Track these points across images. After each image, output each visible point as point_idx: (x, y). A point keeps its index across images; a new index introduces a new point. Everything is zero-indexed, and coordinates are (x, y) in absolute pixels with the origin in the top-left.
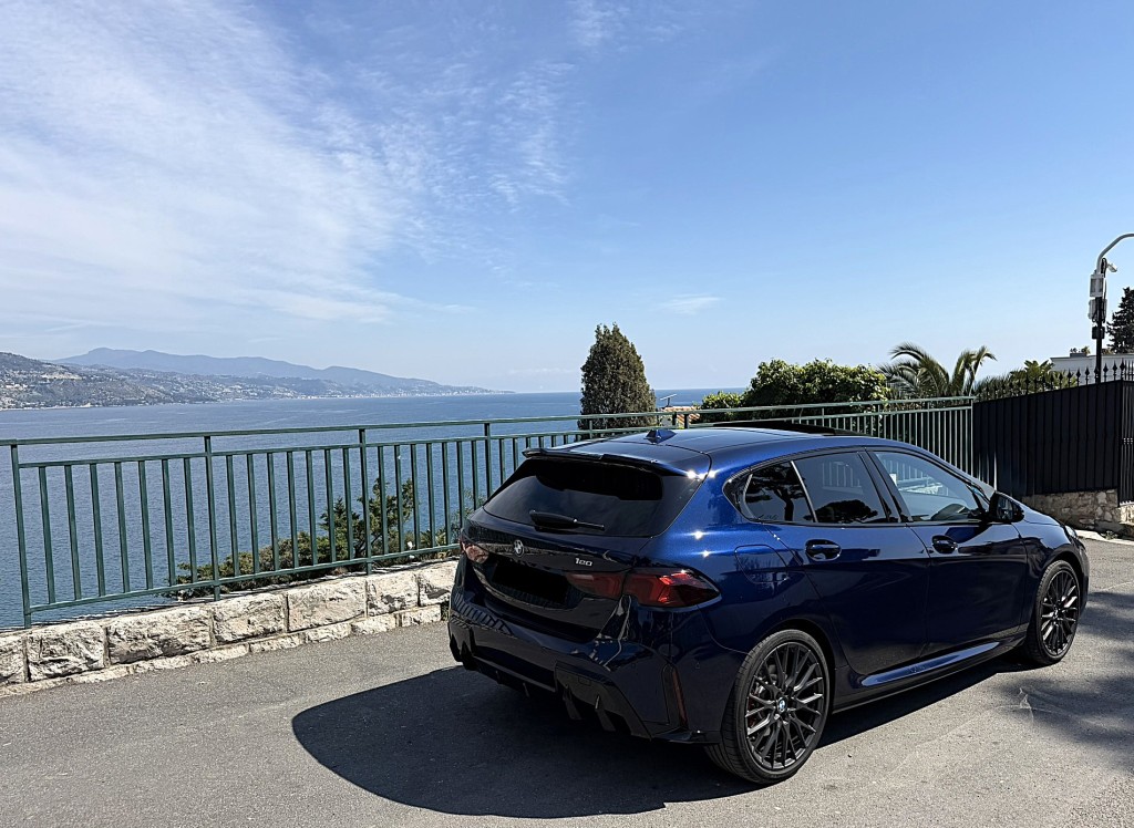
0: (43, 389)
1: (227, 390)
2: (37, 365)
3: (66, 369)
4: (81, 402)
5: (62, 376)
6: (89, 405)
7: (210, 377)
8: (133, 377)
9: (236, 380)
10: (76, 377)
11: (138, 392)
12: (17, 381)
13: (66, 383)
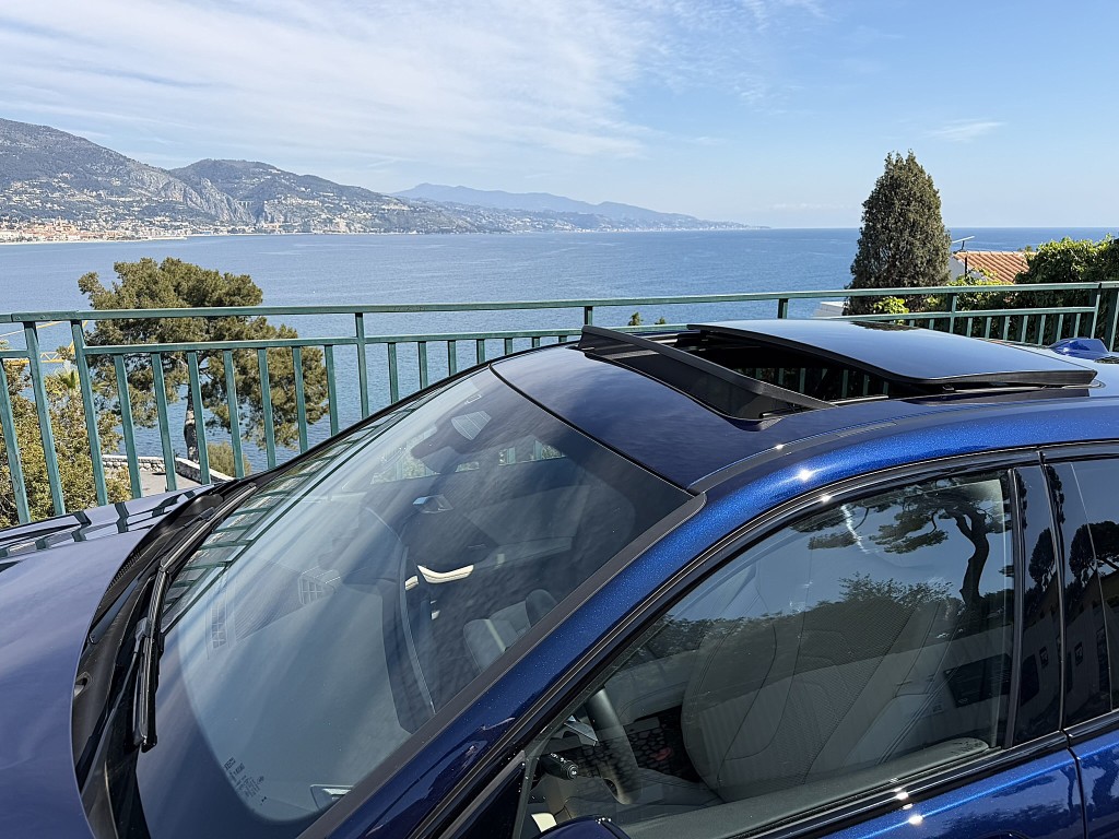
0: (382, 217)
1: (519, 222)
2: (378, 197)
3: (399, 201)
4: (409, 229)
5: (396, 207)
6: (415, 232)
7: (506, 211)
8: (447, 209)
9: (526, 214)
10: (406, 208)
11: (451, 222)
12: (364, 210)
13: (400, 213)
